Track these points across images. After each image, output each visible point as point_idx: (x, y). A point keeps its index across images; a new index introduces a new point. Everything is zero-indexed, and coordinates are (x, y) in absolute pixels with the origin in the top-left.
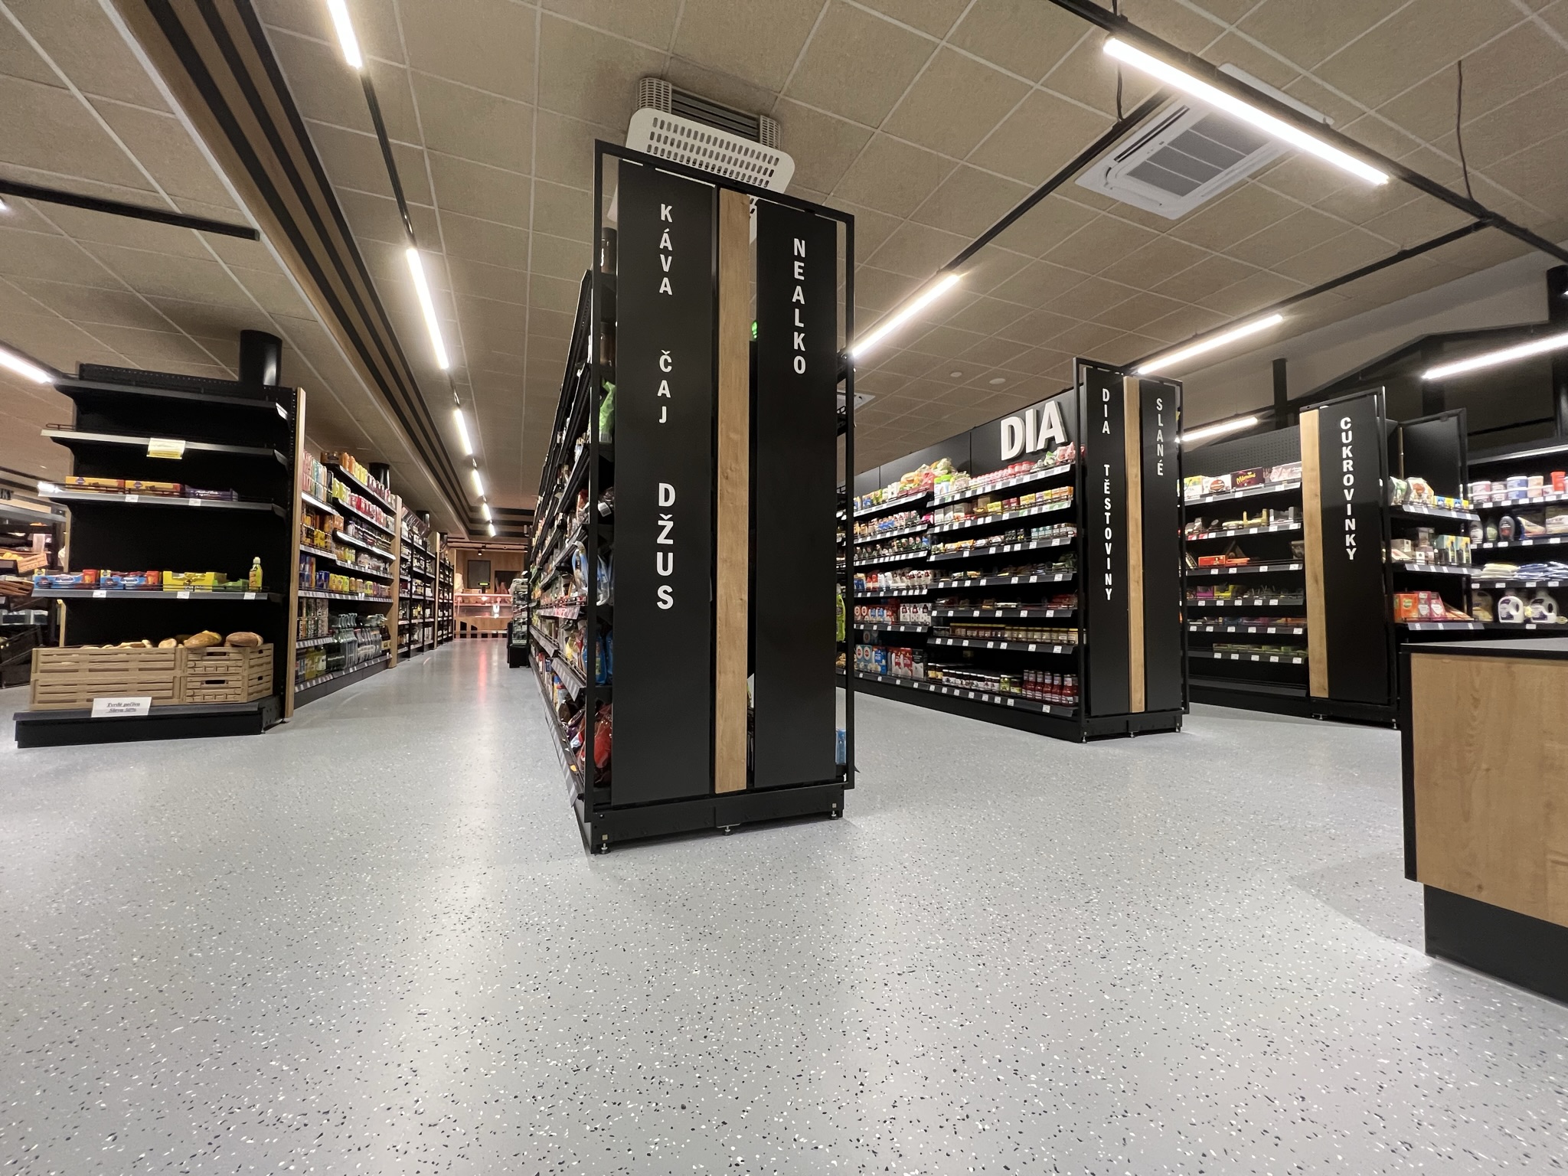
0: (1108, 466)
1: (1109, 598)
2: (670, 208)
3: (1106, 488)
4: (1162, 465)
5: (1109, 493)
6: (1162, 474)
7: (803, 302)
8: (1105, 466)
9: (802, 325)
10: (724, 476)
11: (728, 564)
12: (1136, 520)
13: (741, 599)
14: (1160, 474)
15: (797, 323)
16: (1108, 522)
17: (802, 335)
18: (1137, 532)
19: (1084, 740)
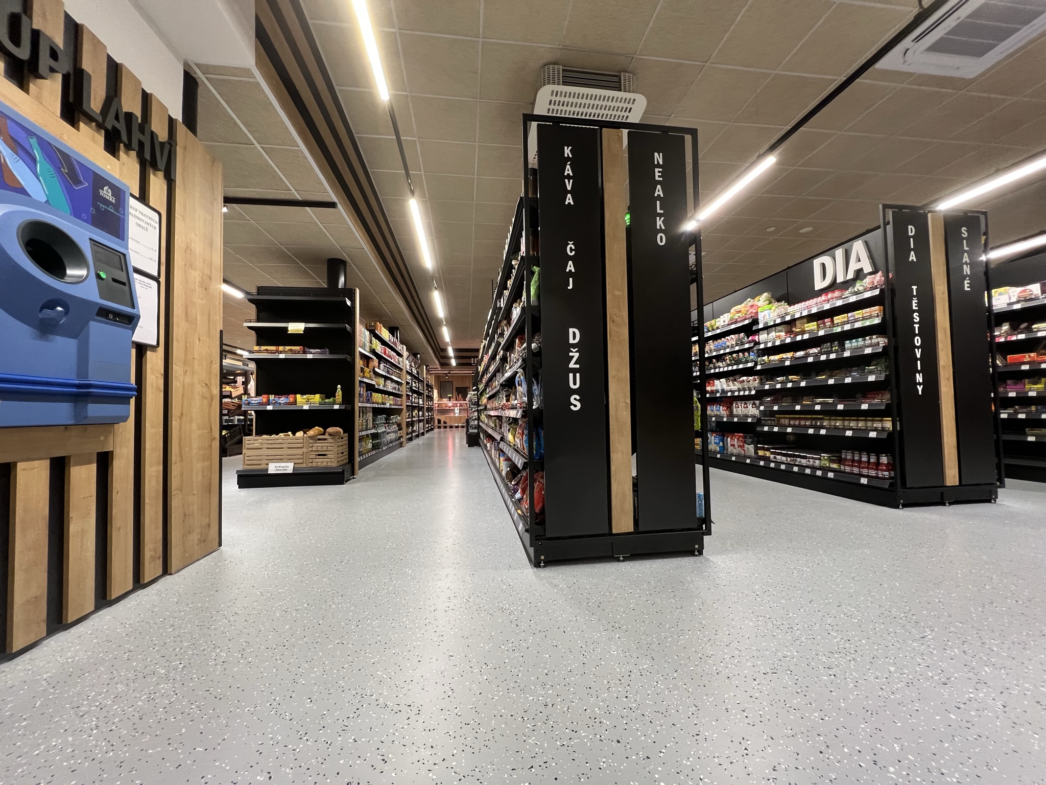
0: (916, 287)
1: (920, 393)
2: (570, 148)
3: (914, 305)
4: (969, 281)
5: (917, 308)
6: (969, 289)
7: (662, 196)
8: (913, 287)
9: (662, 212)
10: (611, 320)
11: (616, 379)
12: (945, 329)
13: (626, 403)
14: (966, 289)
15: (659, 211)
16: (917, 332)
17: (662, 218)
18: (946, 338)
19: (901, 507)
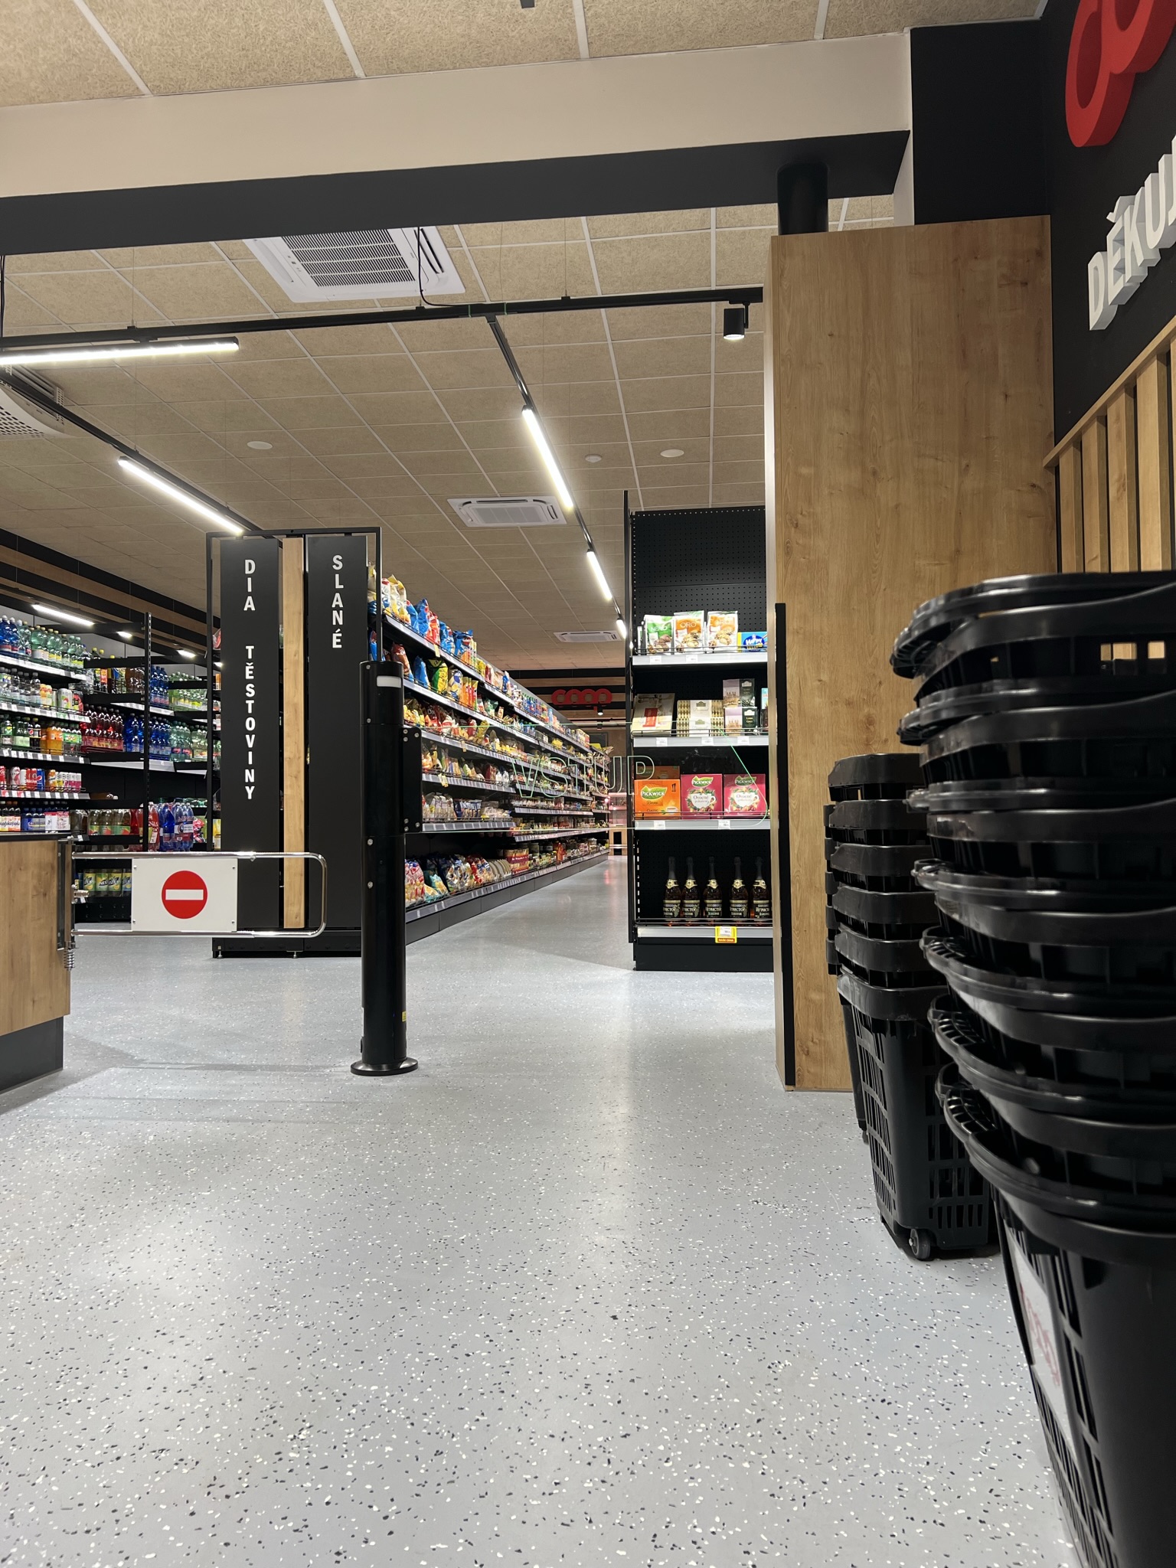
0: (253, 647)
1: (250, 797)
3: (248, 672)
4: (340, 635)
5: (252, 677)
6: (340, 646)
8: (247, 647)
12: (295, 706)
14: (335, 646)
16: (250, 711)
18: (296, 718)
19: (220, 956)
